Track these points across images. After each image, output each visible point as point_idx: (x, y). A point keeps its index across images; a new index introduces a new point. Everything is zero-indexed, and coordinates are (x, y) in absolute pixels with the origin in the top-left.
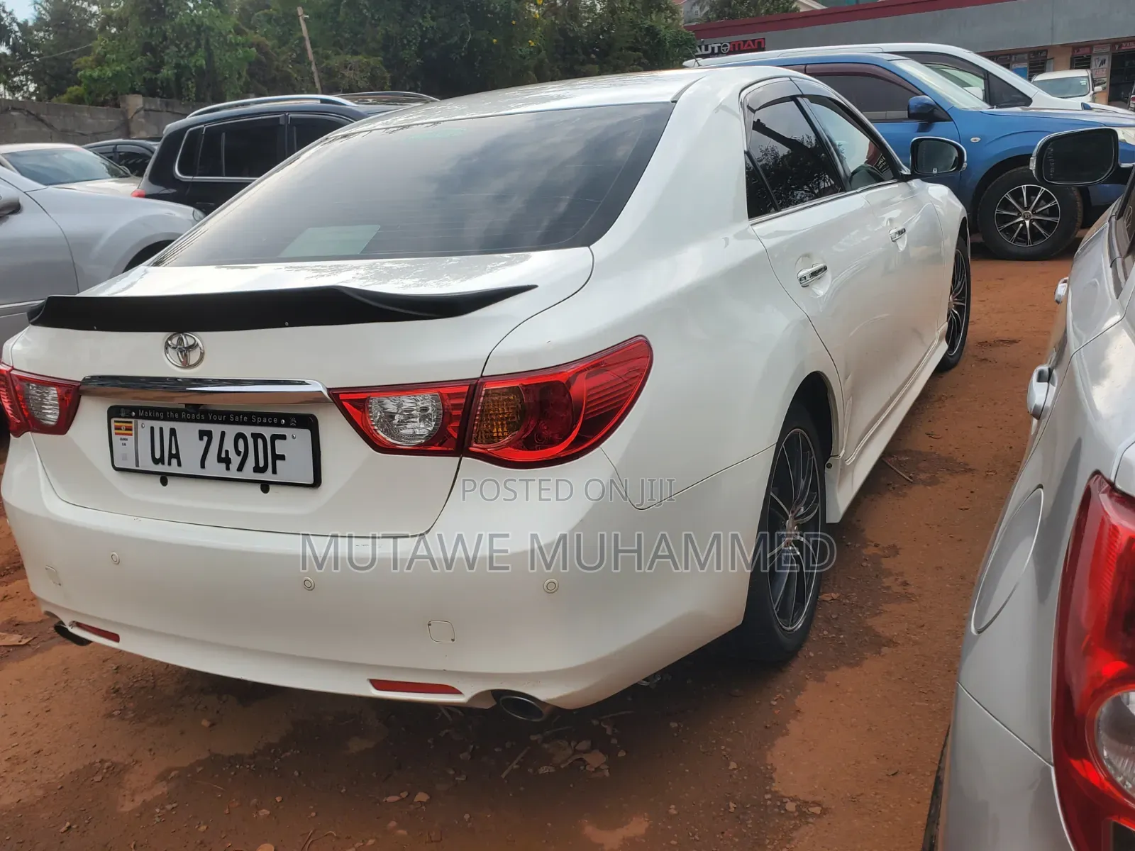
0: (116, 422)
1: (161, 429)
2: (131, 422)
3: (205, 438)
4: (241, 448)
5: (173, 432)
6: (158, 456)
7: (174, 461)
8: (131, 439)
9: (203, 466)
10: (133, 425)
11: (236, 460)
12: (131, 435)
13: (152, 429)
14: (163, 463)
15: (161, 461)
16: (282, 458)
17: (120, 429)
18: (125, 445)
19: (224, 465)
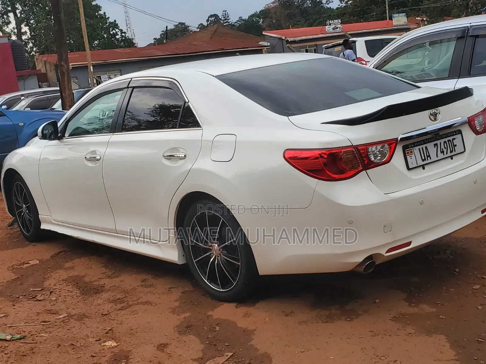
0: (407, 151)
1: (422, 148)
2: (411, 149)
3: (436, 147)
4: (446, 146)
5: (426, 148)
6: (423, 158)
7: (429, 158)
8: (413, 156)
9: (437, 157)
10: (412, 150)
11: (445, 151)
12: (413, 154)
13: (419, 149)
14: (426, 160)
15: (425, 160)
16: (456, 145)
17: (409, 153)
18: (411, 158)
19: (443, 154)
